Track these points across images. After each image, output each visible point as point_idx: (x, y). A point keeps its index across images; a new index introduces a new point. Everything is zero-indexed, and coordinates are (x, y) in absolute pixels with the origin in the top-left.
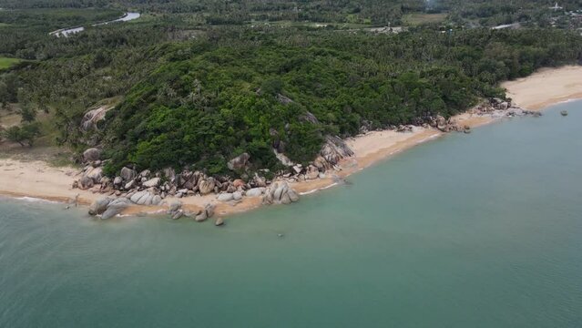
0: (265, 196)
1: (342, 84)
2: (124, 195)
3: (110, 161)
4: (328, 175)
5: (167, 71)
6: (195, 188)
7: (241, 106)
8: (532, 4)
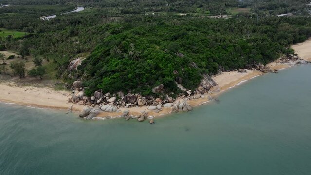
0: (174, 107)
1: (206, 46)
2: (97, 106)
3: (88, 88)
4: (206, 96)
5: (114, 39)
6: (135, 103)
7: (157, 59)
8: (297, 3)
